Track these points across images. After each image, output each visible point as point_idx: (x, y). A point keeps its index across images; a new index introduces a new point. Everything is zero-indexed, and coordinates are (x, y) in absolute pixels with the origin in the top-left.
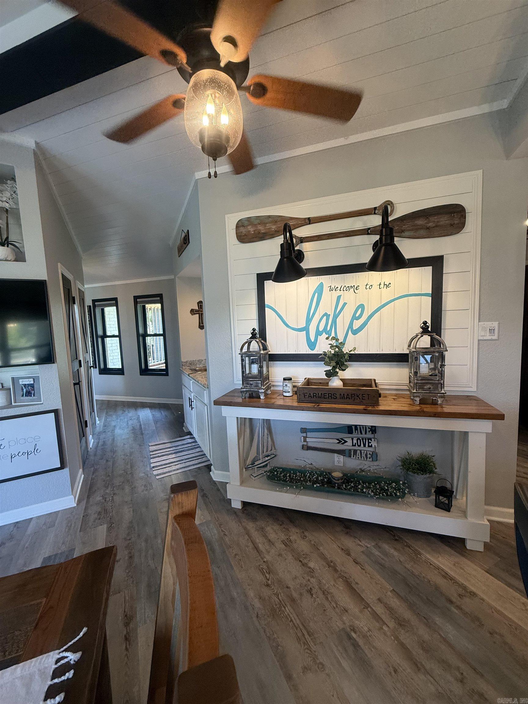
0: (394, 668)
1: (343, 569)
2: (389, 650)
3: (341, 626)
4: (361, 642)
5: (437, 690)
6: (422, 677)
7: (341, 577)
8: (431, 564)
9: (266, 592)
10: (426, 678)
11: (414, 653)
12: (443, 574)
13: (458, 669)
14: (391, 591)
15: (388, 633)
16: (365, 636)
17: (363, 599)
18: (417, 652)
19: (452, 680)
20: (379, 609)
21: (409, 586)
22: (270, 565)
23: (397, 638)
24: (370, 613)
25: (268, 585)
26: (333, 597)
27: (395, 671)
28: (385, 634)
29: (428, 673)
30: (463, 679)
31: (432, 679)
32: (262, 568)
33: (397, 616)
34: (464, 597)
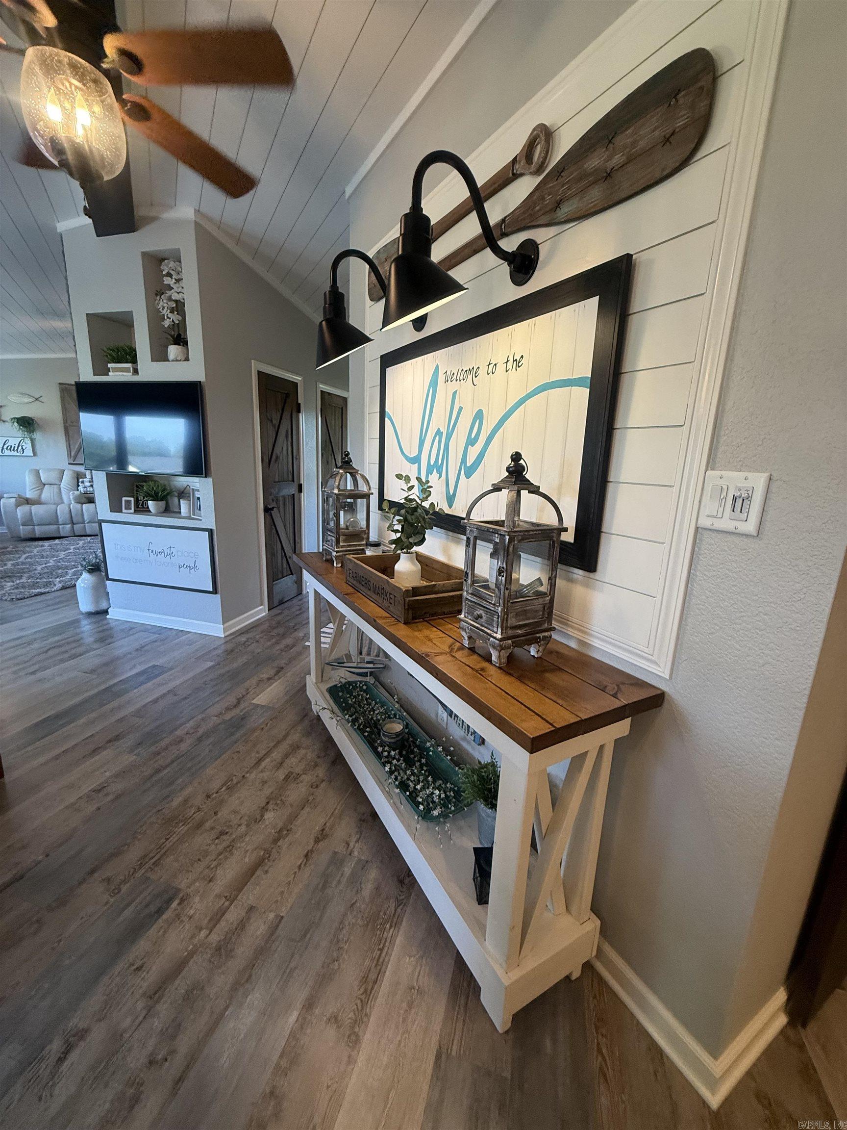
0: (142, 966)
1: (284, 848)
2: (168, 950)
3: (183, 886)
4: (168, 915)
5: (125, 1031)
6: (140, 1005)
7: (268, 852)
8: (381, 950)
9: (198, 800)
10: (141, 1010)
11: (177, 982)
12: (372, 976)
13: (173, 1052)
14: (277, 916)
15: (196, 941)
16: (178, 916)
17: (240, 890)
18: (180, 986)
19: (150, 1048)
20: (234, 915)
21: (305, 935)
22: (241, 783)
23: (191, 954)
24: (220, 907)
25: (208, 796)
26: (226, 858)
27: (139, 969)
28: (193, 936)
29: (149, 1011)
30: (157, 1063)
31: (141, 1018)
32: (232, 780)
33: (233, 940)
34: (335, 1026)
